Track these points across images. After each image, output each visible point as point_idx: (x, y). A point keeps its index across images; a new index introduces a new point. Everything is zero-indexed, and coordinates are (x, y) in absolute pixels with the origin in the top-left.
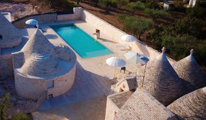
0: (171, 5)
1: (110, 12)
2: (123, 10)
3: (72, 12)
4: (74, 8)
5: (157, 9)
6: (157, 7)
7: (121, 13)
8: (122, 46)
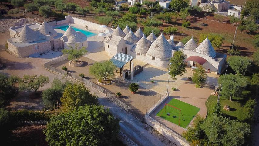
0: (121, 7)
1: (85, 16)
2: (92, 14)
3: (64, 19)
4: (65, 16)
5: (113, 11)
6: (112, 9)
7: (92, 16)
8: (101, 31)
